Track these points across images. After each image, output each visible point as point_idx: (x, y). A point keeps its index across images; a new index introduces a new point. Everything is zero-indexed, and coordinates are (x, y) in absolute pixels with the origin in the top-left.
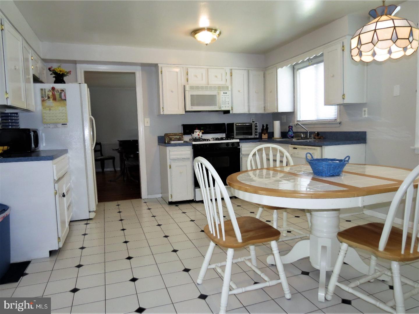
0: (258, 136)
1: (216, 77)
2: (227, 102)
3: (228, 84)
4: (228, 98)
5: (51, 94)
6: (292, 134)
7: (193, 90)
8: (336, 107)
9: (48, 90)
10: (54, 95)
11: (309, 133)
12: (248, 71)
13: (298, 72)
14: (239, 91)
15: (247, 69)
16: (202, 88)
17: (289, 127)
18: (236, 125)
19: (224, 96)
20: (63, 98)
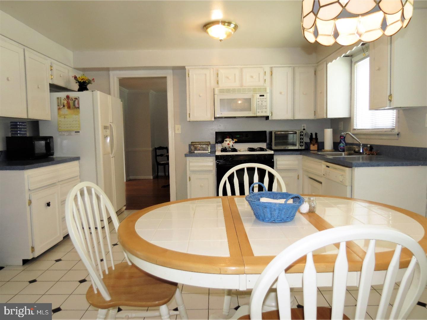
0: (303, 148)
1: (252, 77)
2: (264, 106)
3: (267, 85)
4: (265, 102)
5: (66, 102)
6: (344, 146)
7: (223, 93)
8: (395, 111)
9: (64, 99)
10: (68, 103)
11: (362, 146)
12: (294, 68)
13: (355, 65)
14: (281, 93)
15: (291, 65)
16: (234, 91)
17: (341, 136)
18: (275, 134)
19: (261, 99)
20: (77, 106)
